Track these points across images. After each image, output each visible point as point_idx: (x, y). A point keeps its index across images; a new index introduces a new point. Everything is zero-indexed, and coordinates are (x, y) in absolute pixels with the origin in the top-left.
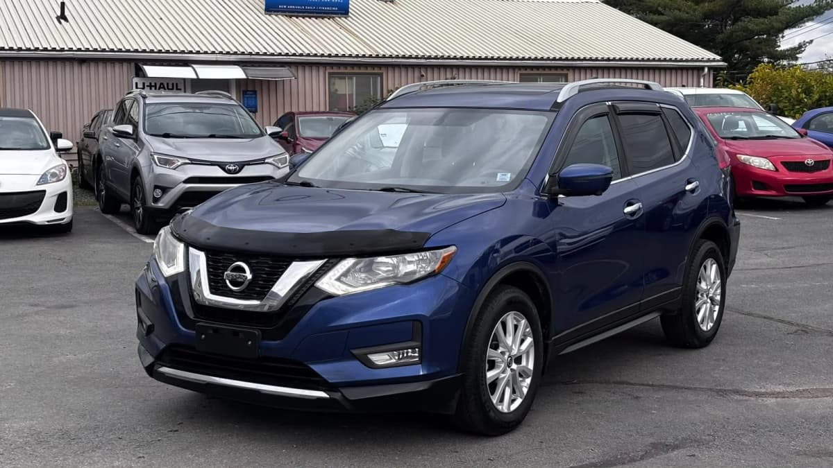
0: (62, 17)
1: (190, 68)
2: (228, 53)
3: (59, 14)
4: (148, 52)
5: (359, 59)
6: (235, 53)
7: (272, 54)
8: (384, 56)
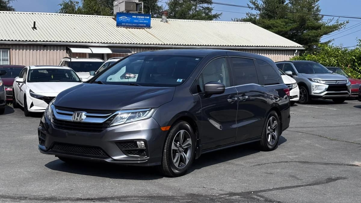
0: (34, 28)
1: (89, 49)
2: (104, 43)
3: (33, 27)
4: (72, 42)
5: (157, 46)
6: (107, 43)
7: (122, 44)
8: (167, 44)
